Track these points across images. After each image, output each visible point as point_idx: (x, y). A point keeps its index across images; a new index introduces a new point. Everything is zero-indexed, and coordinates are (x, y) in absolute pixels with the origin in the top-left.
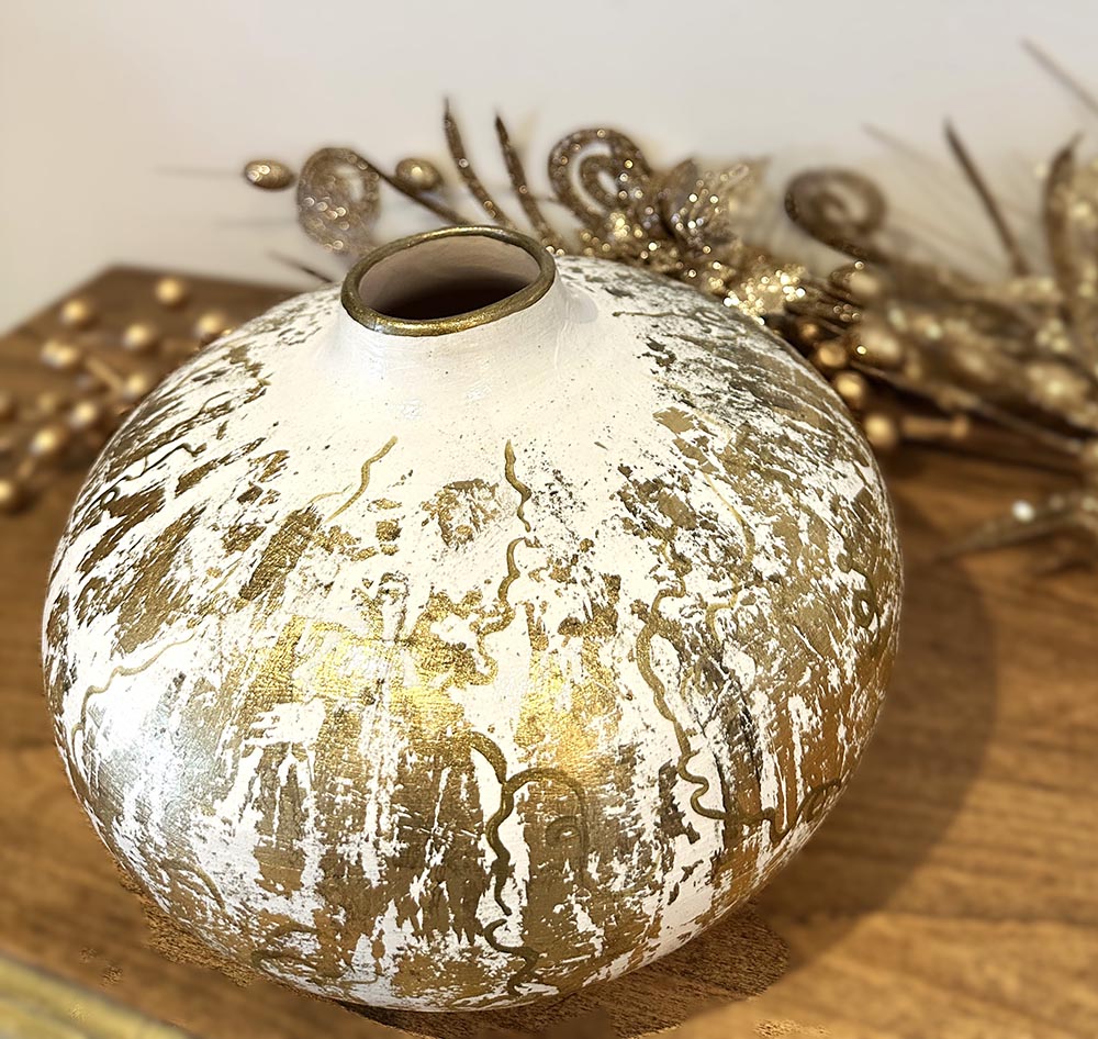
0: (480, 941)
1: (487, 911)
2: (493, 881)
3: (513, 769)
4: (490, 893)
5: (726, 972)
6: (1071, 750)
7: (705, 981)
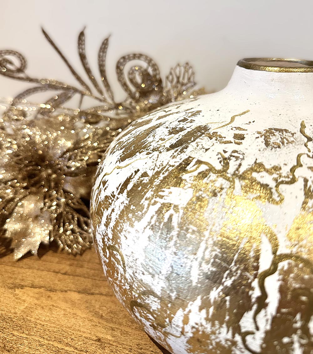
0: (238, 338)
1: (246, 323)
2: (255, 307)
3: (282, 250)
4: (251, 313)
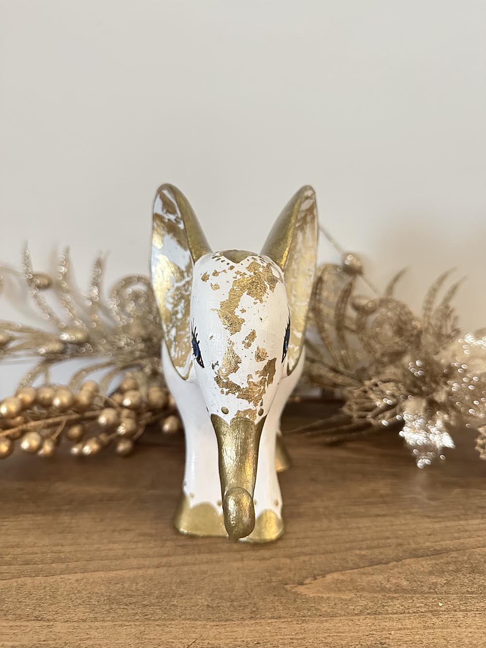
5: (272, 612)
6: (385, 502)
7: (263, 618)
